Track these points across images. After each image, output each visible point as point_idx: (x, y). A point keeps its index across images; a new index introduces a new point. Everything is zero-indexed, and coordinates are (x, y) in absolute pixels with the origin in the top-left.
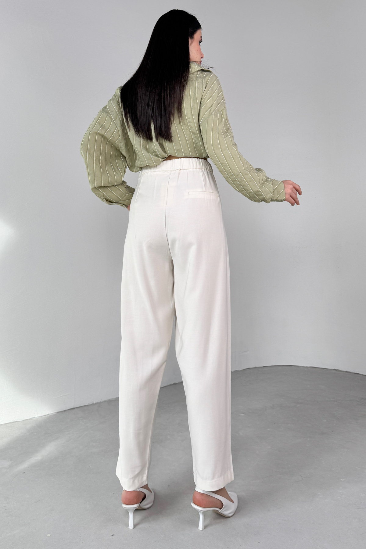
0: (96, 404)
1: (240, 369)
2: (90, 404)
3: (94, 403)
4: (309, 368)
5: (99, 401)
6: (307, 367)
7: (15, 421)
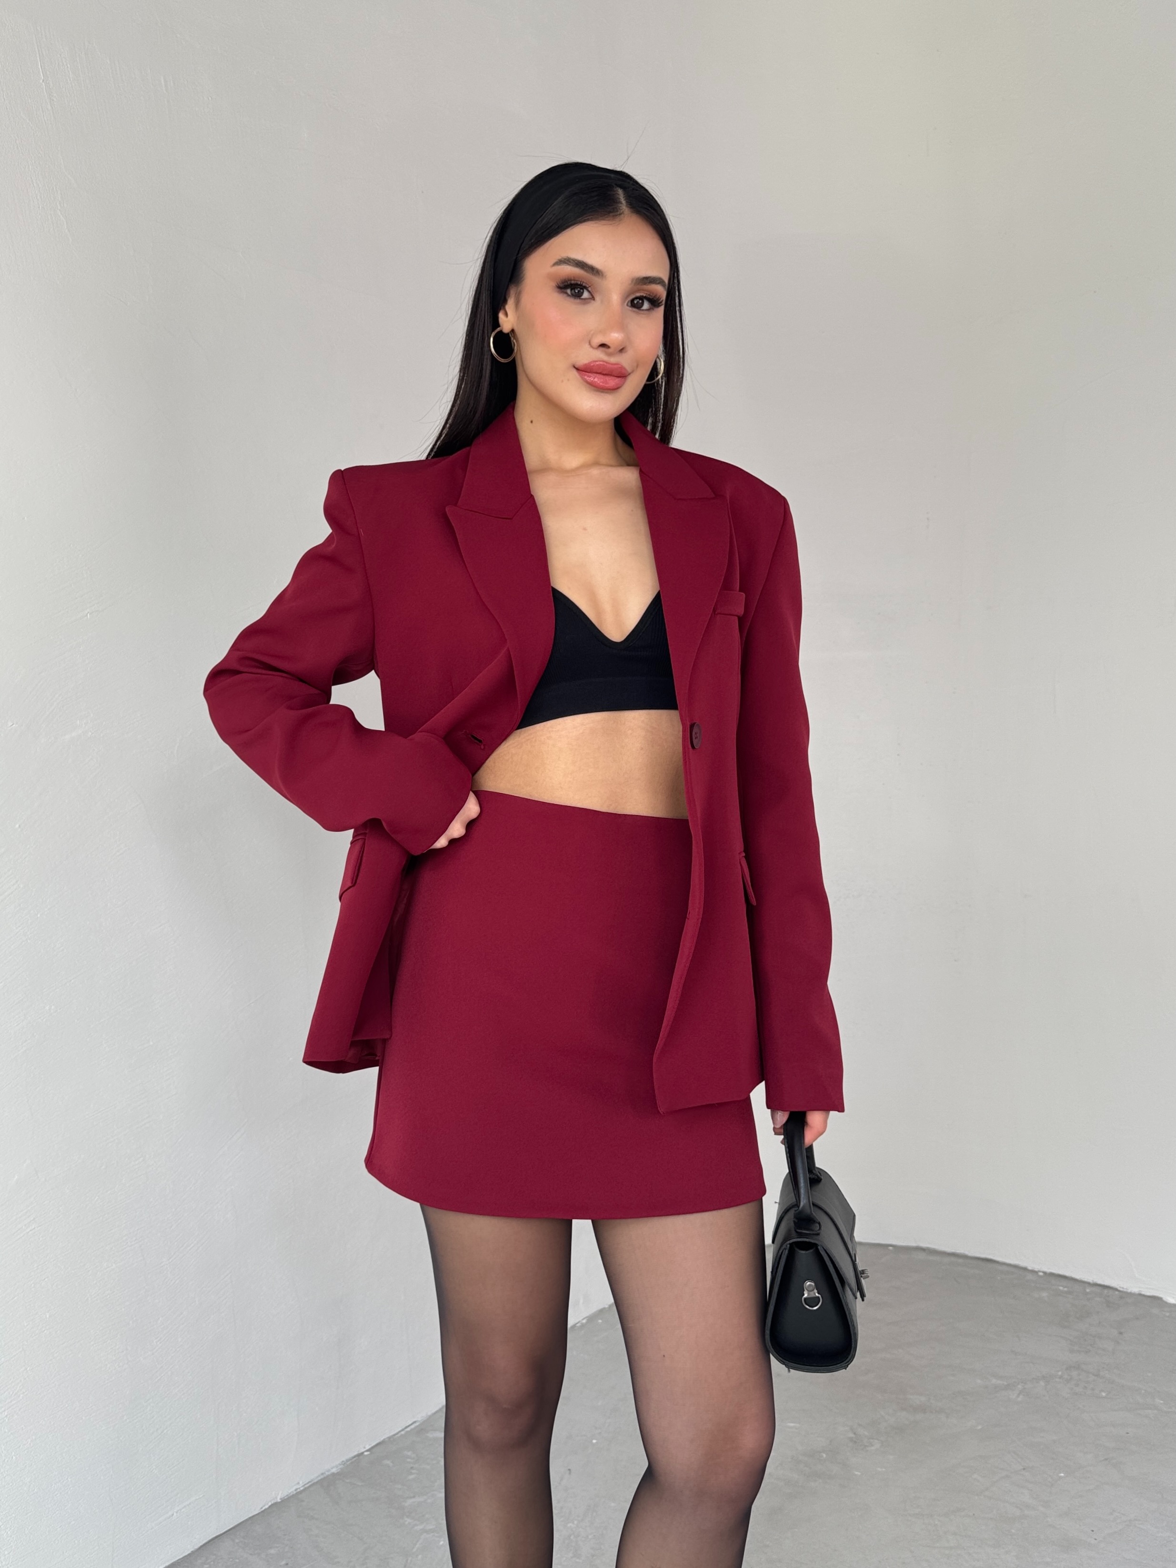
0: (286, 1502)
2: (267, 1507)
5: (290, 1490)
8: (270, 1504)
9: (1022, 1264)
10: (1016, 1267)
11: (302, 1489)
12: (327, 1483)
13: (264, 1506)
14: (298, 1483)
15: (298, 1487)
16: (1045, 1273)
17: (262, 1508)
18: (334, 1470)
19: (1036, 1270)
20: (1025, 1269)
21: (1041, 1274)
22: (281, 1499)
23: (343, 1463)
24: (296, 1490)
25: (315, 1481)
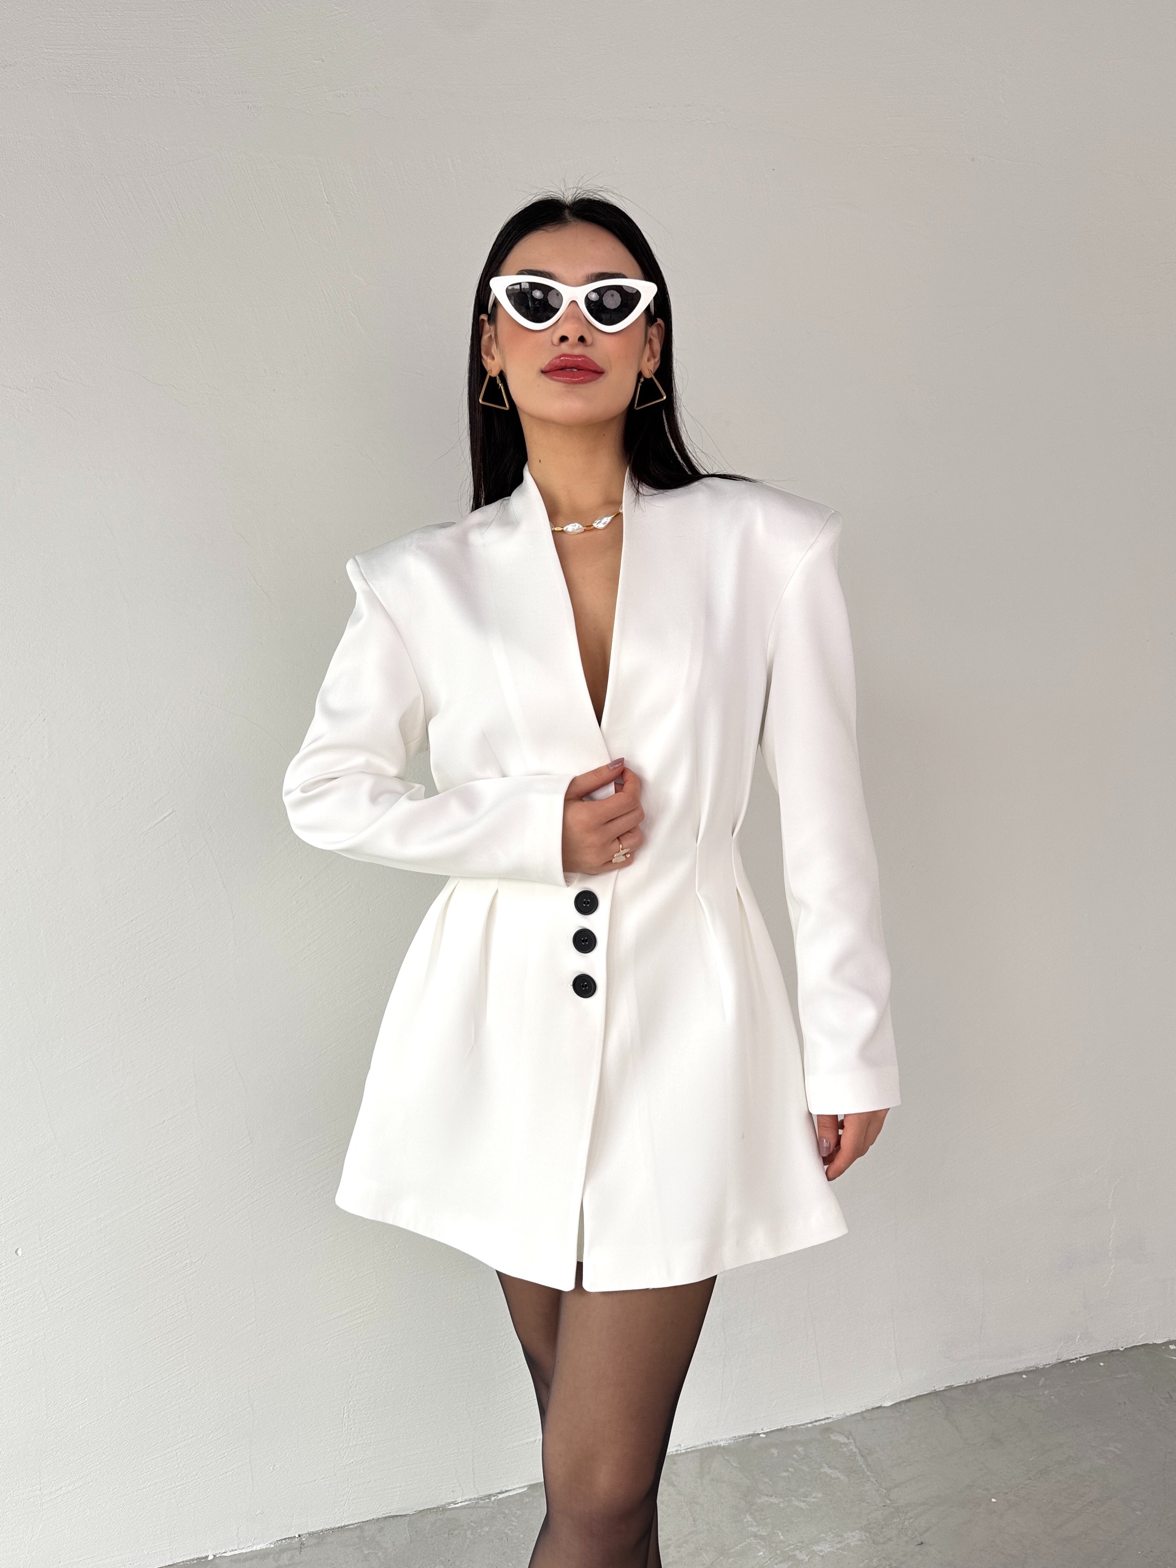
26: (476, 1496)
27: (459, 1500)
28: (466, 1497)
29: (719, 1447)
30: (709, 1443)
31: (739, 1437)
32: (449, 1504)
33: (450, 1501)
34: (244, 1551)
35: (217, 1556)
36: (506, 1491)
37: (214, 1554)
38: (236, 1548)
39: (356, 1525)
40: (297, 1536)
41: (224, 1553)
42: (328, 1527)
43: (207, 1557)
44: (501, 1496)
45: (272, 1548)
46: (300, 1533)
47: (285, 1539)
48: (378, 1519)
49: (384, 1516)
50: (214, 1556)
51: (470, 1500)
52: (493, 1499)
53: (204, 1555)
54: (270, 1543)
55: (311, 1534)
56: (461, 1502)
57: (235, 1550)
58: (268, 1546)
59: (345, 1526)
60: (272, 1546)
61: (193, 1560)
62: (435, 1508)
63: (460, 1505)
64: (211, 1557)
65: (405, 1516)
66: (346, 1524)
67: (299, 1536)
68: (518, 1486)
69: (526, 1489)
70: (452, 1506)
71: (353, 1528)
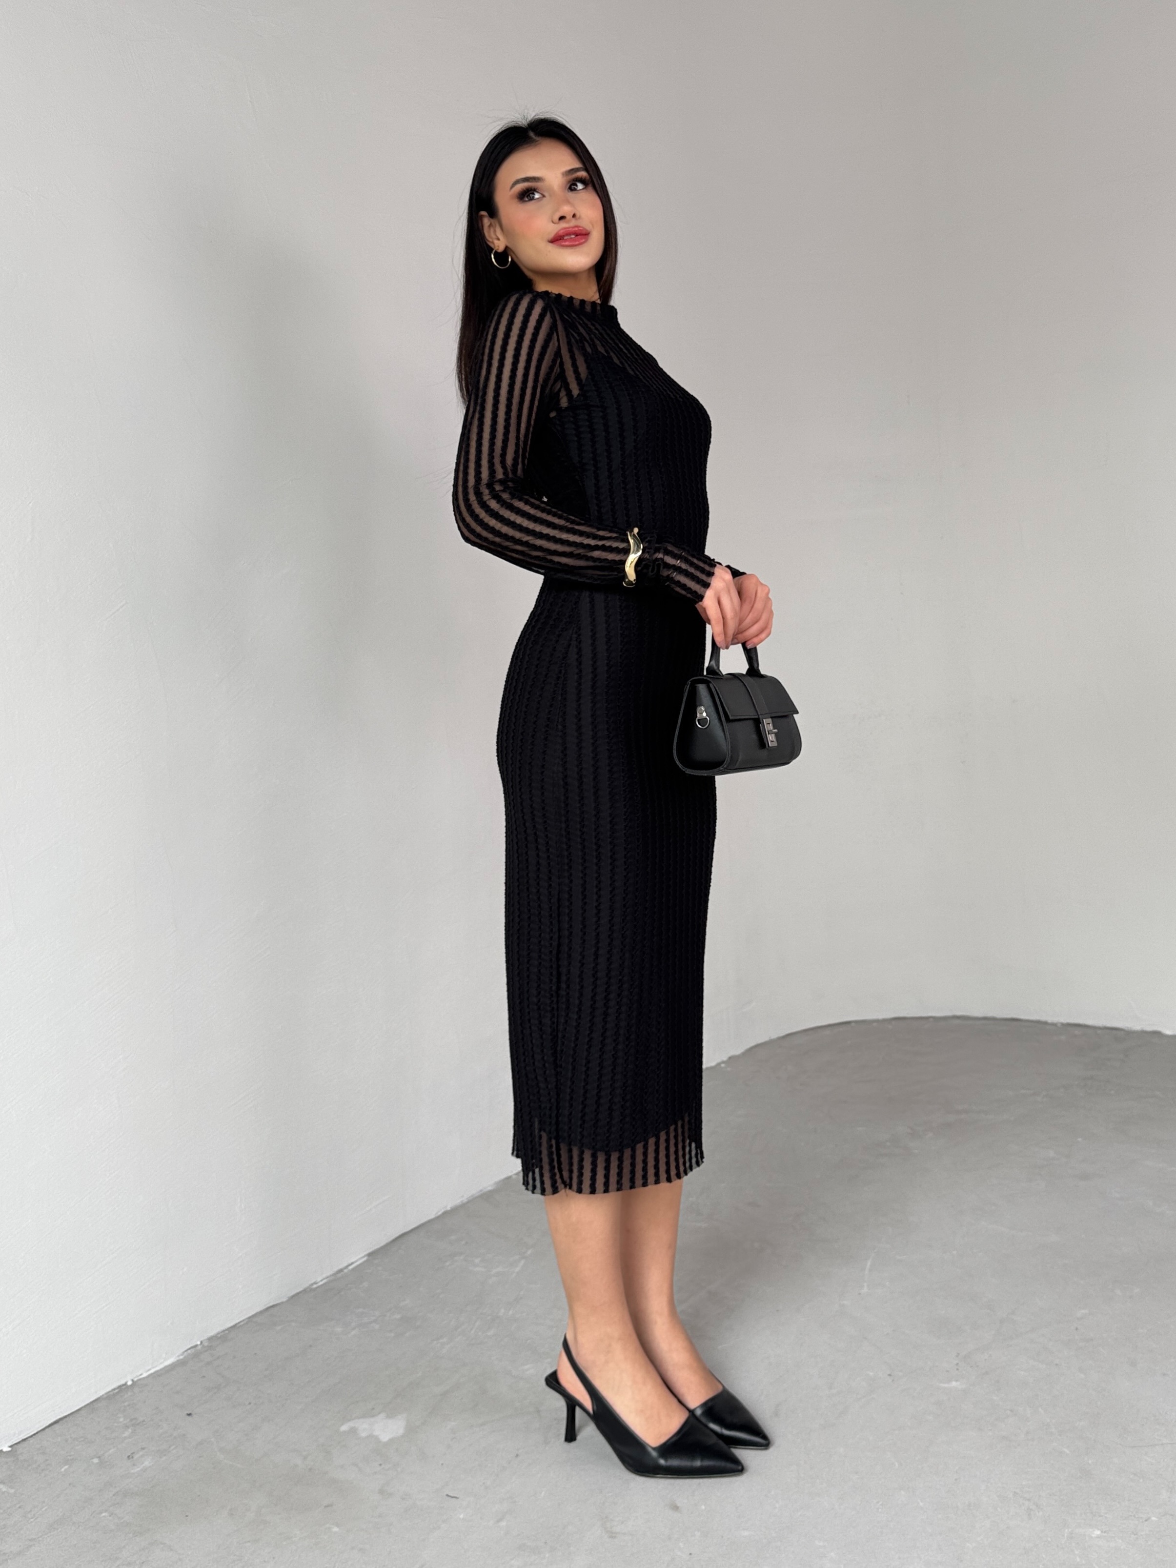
0: (455, 1210)
1: (738, 1051)
2: (440, 1213)
3: (449, 1208)
4: (894, 1022)
5: (457, 1201)
6: (884, 1021)
7: (271, 1304)
8: (443, 1211)
9: (1043, 1018)
10: (1038, 1022)
11: (466, 1201)
12: (486, 1197)
13: (439, 1212)
14: (463, 1196)
15: (463, 1199)
16: (1063, 1024)
17: (437, 1213)
18: (490, 1188)
19: (1055, 1022)
20: (1046, 1023)
21: (1059, 1025)
22: (451, 1208)
23: (497, 1183)
24: (462, 1201)
25: (477, 1195)
26: (331, 1273)
27: (319, 1279)
28: (324, 1276)
29: (490, 1191)
30: (481, 1191)
31: (500, 1181)
32: (312, 1284)
33: (312, 1282)
34: (158, 1368)
35: (135, 1380)
36: (352, 1263)
37: (132, 1378)
38: (149, 1368)
39: (245, 1322)
40: (199, 1343)
41: (141, 1375)
42: (223, 1328)
43: (126, 1384)
44: (351, 1267)
45: (182, 1359)
46: (202, 1339)
47: (190, 1349)
48: (261, 1313)
49: (264, 1308)
50: (133, 1380)
51: (327, 1277)
52: (346, 1271)
53: (123, 1382)
54: (179, 1356)
55: (210, 1339)
56: (321, 1281)
57: (150, 1370)
58: (178, 1359)
59: (236, 1324)
60: (181, 1357)
61: (114, 1389)
62: (301, 1292)
63: (321, 1283)
64: (130, 1383)
65: (282, 1303)
66: (237, 1321)
67: (201, 1342)
68: (359, 1257)
69: (365, 1259)
70: (315, 1286)
71: (243, 1325)
